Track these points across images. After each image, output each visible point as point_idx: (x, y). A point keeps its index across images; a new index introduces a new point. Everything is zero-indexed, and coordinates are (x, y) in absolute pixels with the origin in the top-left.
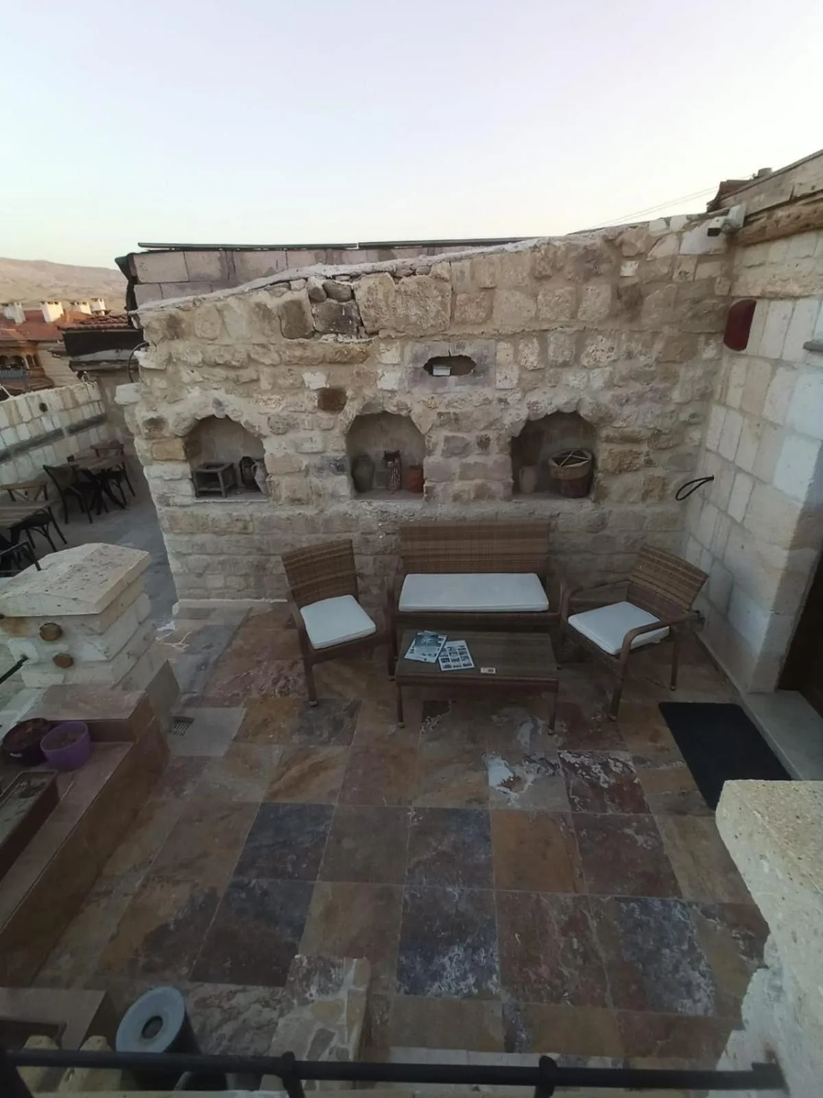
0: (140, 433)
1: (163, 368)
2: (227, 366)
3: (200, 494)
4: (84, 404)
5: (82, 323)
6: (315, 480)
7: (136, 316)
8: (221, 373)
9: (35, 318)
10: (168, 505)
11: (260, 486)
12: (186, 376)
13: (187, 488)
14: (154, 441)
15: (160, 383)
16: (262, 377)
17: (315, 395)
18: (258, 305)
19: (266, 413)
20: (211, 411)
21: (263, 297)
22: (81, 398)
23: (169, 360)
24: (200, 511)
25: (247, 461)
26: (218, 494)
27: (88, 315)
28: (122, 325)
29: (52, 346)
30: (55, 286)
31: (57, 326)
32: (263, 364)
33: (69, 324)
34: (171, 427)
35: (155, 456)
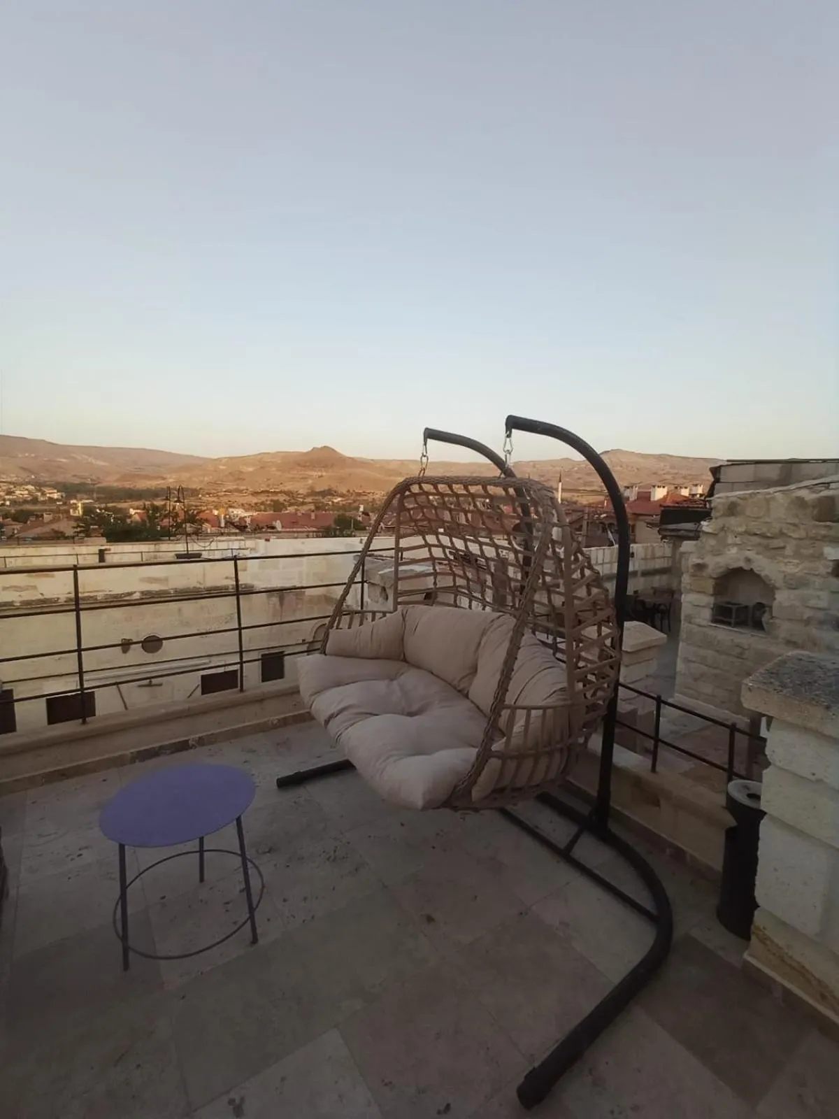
0: (688, 572)
1: (716, 532)
2: (763, 536)
3: (715, 621)
4: (659, 558)
5: (677, 503)
6: (814, 631)
7: (710, 502)
8: (756, 540)
9: (645, 497)
10: (690, 623)
11: (765, 625)
12: (730, 540)
13: (707, 614)
14: (695, 578)
15: (712, 542)
16: (788, 546)
17: (831, 564)
18: (798, 498)
19: (784, 572)
20: (742, 564)
21: (804, 493)
22: (658, 553)
23: (722, 529)
24: (711, 632)
25: (760, 606)
26: (729, 624)
27: (685, 497)
28: (701, 506)
29: (649, 519)
30: (668, 473)
31: (660, 503)
32: (790, 537)
33: (668, 503)
34: (709, 571)
35: (692, 588)
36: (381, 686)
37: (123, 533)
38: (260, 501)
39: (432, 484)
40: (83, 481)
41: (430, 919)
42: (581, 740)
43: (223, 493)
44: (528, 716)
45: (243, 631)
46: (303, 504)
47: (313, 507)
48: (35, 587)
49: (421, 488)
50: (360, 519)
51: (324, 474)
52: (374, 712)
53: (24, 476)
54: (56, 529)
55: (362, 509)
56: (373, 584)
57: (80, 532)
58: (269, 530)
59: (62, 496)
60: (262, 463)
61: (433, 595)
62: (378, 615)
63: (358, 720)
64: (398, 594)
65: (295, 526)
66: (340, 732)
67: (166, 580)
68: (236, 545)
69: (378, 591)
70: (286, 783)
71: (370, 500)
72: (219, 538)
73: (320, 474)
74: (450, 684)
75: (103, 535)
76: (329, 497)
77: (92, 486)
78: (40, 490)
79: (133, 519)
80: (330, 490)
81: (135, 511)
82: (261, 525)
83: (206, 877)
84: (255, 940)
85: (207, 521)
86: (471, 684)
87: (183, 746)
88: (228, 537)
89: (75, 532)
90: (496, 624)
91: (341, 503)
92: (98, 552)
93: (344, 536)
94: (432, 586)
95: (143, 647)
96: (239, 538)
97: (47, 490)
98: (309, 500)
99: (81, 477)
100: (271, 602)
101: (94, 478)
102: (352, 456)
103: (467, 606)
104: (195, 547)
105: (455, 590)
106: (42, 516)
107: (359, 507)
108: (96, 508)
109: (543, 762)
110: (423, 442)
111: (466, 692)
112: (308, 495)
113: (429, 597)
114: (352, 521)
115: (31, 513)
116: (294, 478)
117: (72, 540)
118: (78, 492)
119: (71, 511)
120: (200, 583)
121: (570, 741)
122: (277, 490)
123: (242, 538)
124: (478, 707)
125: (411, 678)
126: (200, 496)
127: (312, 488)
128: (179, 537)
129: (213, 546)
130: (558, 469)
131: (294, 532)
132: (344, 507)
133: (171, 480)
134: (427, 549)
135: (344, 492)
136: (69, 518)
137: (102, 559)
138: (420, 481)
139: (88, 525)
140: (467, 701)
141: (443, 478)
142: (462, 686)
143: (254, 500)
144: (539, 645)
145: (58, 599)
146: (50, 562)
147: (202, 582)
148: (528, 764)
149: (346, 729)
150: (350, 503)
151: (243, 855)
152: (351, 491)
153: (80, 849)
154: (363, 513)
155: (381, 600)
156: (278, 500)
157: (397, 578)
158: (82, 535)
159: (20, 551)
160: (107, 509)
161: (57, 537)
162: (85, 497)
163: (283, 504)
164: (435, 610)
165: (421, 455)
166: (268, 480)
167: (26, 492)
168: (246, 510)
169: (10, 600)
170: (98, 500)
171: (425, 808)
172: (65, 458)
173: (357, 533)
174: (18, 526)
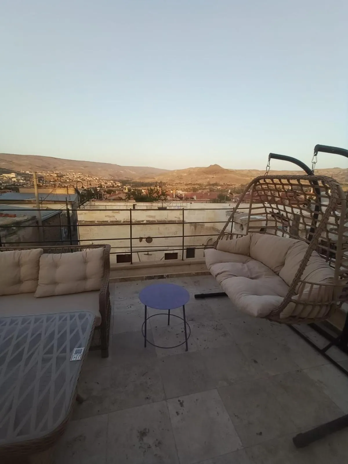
36: (239, 265)
37: (141, 199)
38: (188, 188)
39: (271, 179)
40: (128, 179)
41: (255, 362)
42: (338, 303)
43: (174, 184)
44: (312, 287)
45: (184, 237)
46: (204, 189)
47: (209, 190)
48: (114, 216)
49: (265, 181)
50: (228, 196)
51: (214, 176)
52: (236, 275)
53: (110, 177)
54: (120, 196)
55: (229, 191)
56: (237, 223)
57: (127, 198)
58: (191, 199)
59: (121, 185)
60: (190, 172)
61: (265, 230)
62: (239, 236)
63: (229, 277)
64: (249, 228)
65: (201, 198)
66: (221, 281)
67: (154, 217)
68: (179, 205)
69: (239, 225)
70: (197, 297)
71: (234, 188)
72: (174, 202)
73: (212, 176)
74: (270, 269)
75: (134, 199)
76: (216, 186)
77: (130, 181)
78: (115, 183)
79: (143, 194)
80: (216, 183)
81: (144, 191)
82: (188, 197)
83: (170, 324)
84: (187, 350)
85: (169, 195)
86: (280, 270)
87: (162, 277)
88: (177, 202)
89: (126, 198)
90: (296, 245)
91: (221, 189)
92: (133, 205)
93: (221, 203)
94: (265, 225)
95: (146, 240)
96: (180, 202)
97: (116, 182)
98: (207, 187)
99: (127, 178)
100: (191, 228)
101: (131, 178)
102: (226, 168)
103: (281, 236)
104: (165, 205)
105: (276, 228)
106: (115, 192)
107: (228, 191)
108: (132, 189)
109: (317, 309)
110: (268, 160)
111: (278, 273)
112: (207, 185)
113: (263, 230)
114: (225, 197)
115: (112, 191)
116: (202, 178)
117: (124, 201)
118: (126, 183)
119: (124, 190)
120: (166, 219)
121: (333, 302)
122: (195, 183)
123: (182, 202)
124: (283, 280)
125: (252, 264)
126: (166, 185)
127: (209, 182)
128: (159, 201)
129: (171, 205)
130: (331, 173)
131: (202, 201)
132: (222, 191)
133: (156, 179)
134: (264, 209)
135: (222, 184)
136: (124, 193)
137: (134, 208)
138: (264, 178)
139: (129, 196)
140: (279, 277)
141: (277, 176)
142: (275, 271)
143: (186, 187)
144: (319, 256)
145: (121, 221)
146: (118, 208)
147: (167, 218)
148: (309, 309)
149: (224, 280)
150: (225, 189)
151: (185, 320)
152: (225, 184)
153: (131, 305)
154: (230, 193)
155: (240, 230)
156: (195, 187)
157: (249, 220)
158: (127, 199)
159: (110, 204)
160: (135, 190)
161: (120, 199)
162: (129, 185)
163: (197, 189)
164: (266, 236)
165: (267, 166)
166: (192, 179)
167: (111, 183)
168: (183, 191)
169: (107, 220)
170: (132, 186)
171: (257, 317)
172: (122, 171)
173: (227, 202)
174: (108, 195)
